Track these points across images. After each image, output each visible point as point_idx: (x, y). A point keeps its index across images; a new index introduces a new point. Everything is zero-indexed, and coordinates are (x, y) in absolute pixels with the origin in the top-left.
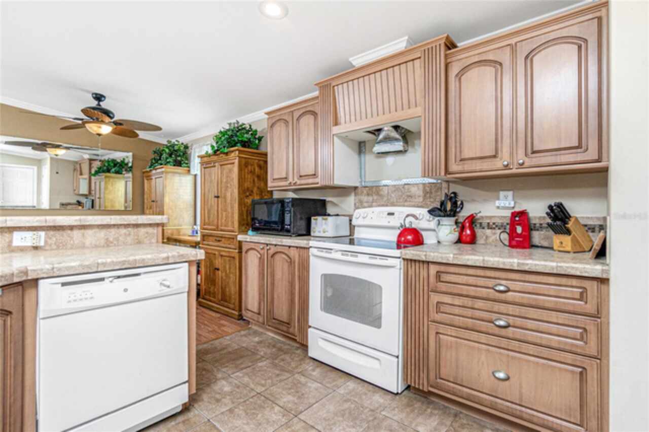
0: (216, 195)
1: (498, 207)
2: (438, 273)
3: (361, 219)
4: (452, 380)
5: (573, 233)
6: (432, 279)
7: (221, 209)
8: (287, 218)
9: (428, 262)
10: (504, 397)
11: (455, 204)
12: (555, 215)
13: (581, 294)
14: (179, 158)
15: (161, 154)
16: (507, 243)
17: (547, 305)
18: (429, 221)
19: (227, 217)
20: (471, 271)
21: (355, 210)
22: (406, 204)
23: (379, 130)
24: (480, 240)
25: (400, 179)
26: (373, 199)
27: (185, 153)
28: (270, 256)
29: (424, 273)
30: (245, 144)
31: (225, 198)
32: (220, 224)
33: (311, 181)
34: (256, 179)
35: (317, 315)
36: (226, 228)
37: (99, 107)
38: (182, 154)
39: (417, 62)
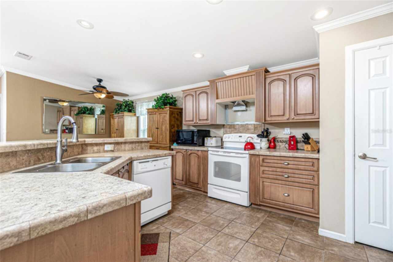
0: (157, 127)
1: (284, 134)
2: (263, 159)
3: (227, 138)
4: (268, 198)
5: (311, 144)
6: (261, 162)
7: (159, 134)
8: (195, 138)
9: (259, 155)
10: (287, 202)
11: (267, 133)
12: (305, 137)
13: (313, 164)
14: (130, 108)
15: (121, 106)
16: (288, 148)
17: (302, 168)
18: (257, 139)
19: (162, 138)
20: (275, 158)
21: (223, 135)
22: (247, 132)
23: (235, 102)
24: (278, 147)
25: (244, 122)
26: (232, 130)
27: (132, 106)
28: (188, 155)
29: (257, 159)
30: (171, 104)
31: (162, 129)
32: (158, 141)
33: (205, 122)
34: (176, 120)
35: (212, 178)
36: (163, 143)
37: (100, 85)
38: (131, 106)
39: (253, 77)
